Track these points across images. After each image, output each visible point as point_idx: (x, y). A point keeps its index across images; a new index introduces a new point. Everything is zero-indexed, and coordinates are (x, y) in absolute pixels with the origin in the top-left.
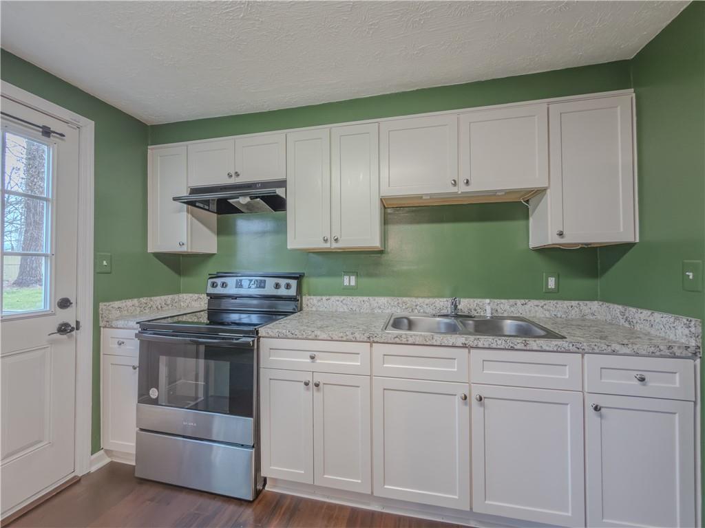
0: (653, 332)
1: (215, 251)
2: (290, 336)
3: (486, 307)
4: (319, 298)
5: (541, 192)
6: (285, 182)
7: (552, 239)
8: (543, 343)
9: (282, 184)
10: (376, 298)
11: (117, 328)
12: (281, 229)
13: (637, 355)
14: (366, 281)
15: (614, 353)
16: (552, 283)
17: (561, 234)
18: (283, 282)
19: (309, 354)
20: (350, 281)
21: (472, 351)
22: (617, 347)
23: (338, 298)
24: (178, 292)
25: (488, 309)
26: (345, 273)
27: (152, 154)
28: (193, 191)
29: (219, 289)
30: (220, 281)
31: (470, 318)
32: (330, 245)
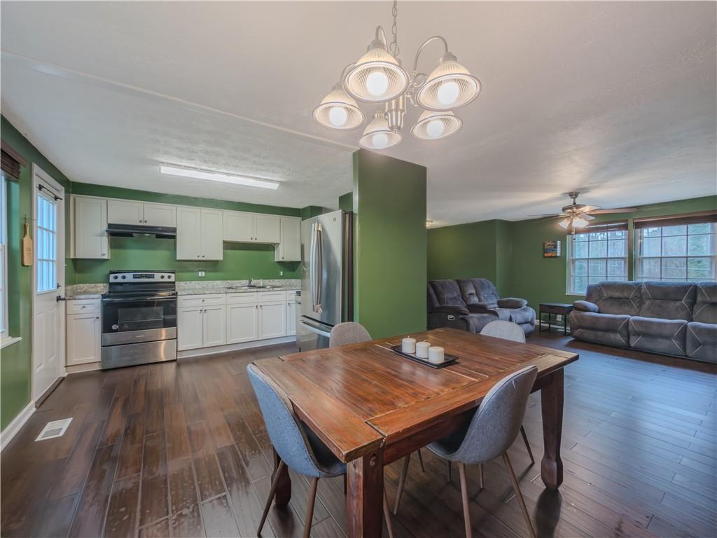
1: (110, 258)
2: (193, 293)
3: (261, 282)
4: (185, 282)
5: (278, 244)
6: (176, 229)
7: (281, 260)
9: (174, 230)
10: (216, 282)
14: (211, 274)
16: (282, 273)
17: (283, 258)
18: (166, 275)
19: (202, 300)
20: (202, 274)
21: (259, 293)
23: (195, 282)
25: (261, 283)
26: (200, 271)
27: (75, 199)
28: (110, 226)
29: (120, 280)
30: (120, 276)
31: (254, 286)
32: (200, 259)
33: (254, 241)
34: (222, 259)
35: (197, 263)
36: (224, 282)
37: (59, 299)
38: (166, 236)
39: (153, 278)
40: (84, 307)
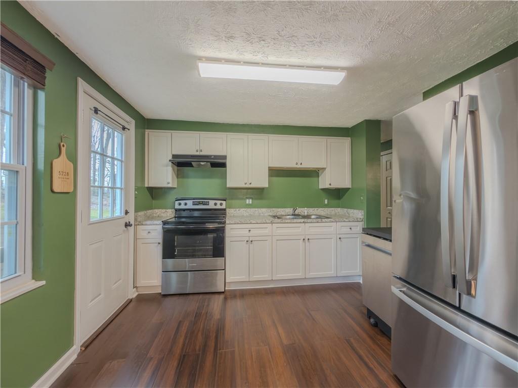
0: (354, 216)
1: (176, 187)
2: (239, 223)
3: (305, 211)
4: (235, 210)
5: (324, 169)
6: (226, 156)
7: (327, 186)
8: (326, 220)
9: (225, 157)
10: (262, 209)
11: (146, 225)
12: (224, 176)
13: (350, 221)
14: (256, 202)
15: (344, 221)
16: (326, 202)
17: (330, 184)
18: (219, 202)
19: (248, 229)
20: (249, 201)
21: (306, 224)
22: (345, 219)
23: (244, 209)
24: (151, 209)
25: (306, 212)
26: (247, 198)
27: (148, 134)
28: (174, 156)
29: (183, 207)
30: (183, 202)
31: (299, 215)
32: (248, 186)
33: (299, 166)
34: (267, 186)
35: (245, 190)
36: (269, 210)
37: (127, 225)
38: (218, 164)
39: (208, 205)
40: (149, 233)
